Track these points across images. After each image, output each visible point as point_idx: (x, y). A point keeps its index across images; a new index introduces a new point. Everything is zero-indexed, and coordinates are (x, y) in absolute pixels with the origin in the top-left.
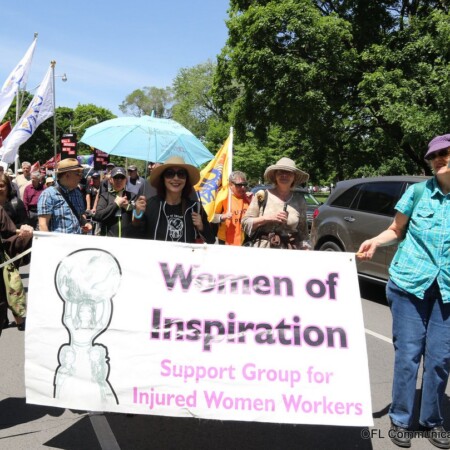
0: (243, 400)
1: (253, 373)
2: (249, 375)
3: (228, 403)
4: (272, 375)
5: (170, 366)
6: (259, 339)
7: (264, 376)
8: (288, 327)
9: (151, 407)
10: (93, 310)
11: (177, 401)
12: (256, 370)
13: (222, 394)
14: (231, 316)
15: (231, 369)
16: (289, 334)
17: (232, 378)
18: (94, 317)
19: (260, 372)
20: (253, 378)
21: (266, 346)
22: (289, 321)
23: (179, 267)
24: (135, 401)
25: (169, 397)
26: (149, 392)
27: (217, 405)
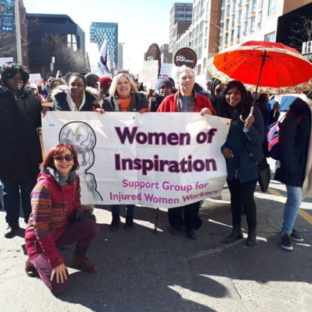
0: (163, 199)
1: (168, 187)
2: (166, 187)
3: (156, 200)
4: (177, 188)
5: (128, 182)
6: (170, 170)
7: (173, 188)
8: (186, 162)
9: (120, 201)
10: (84, 156)
11: (132, 197)
12: (169, 185)
13: (153, 195)
14: (156, 157)
15: (157, 184)
16: (186, 166)
17: (157, 188)
18: (84, 160)
19: (171, 186)
20: (168, 188)
21: (174, 173)
22: (187, 159)
23: (126, 129)
24: (111, 199)
25: (128, 196)
26: (118, 195)
27: (151, 201)
